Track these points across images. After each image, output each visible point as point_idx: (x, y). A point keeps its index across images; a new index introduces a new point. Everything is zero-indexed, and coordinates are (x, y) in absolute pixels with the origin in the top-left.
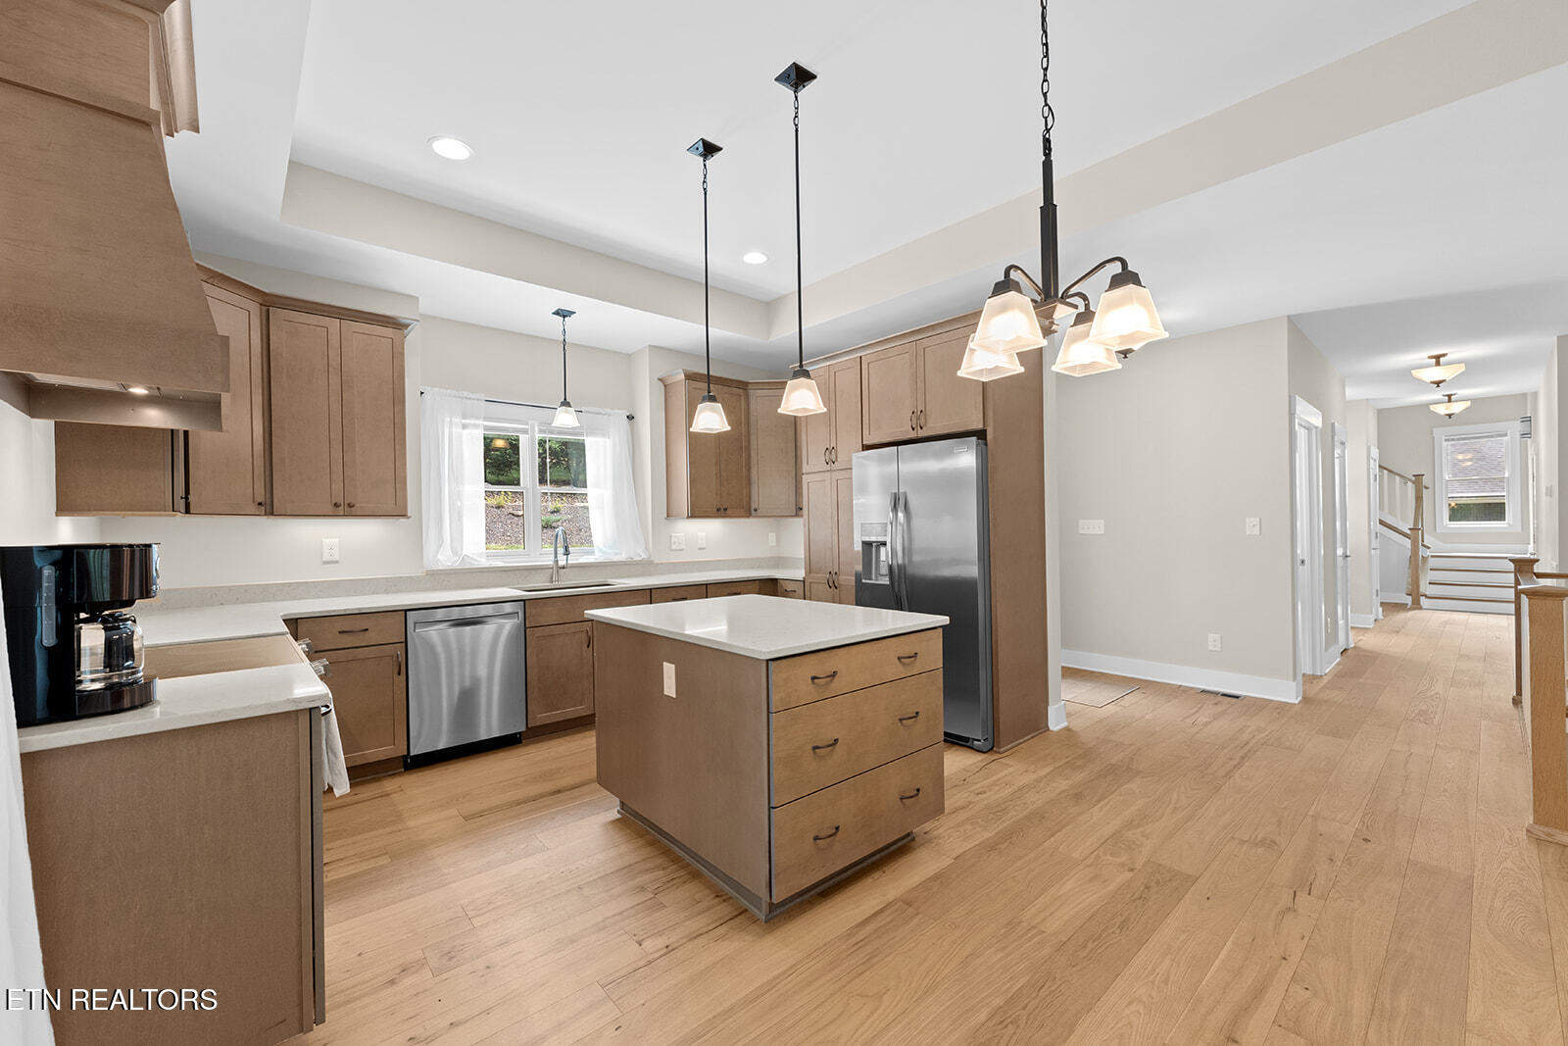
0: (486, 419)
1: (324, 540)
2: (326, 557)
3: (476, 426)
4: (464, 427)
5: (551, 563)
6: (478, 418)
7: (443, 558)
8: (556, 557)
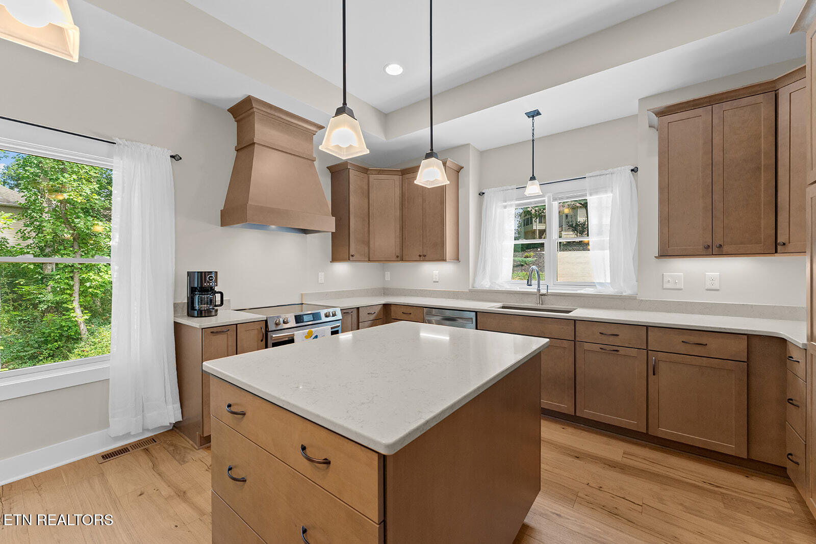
0: (517, 199)
1: (434, 272)
2: (434, 280)
3: (511, 205)
4: (505, 207)
5: (536, 291)
6: (512, 200)
7: (485, 284)
8: (539, 287)
